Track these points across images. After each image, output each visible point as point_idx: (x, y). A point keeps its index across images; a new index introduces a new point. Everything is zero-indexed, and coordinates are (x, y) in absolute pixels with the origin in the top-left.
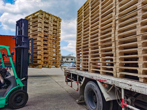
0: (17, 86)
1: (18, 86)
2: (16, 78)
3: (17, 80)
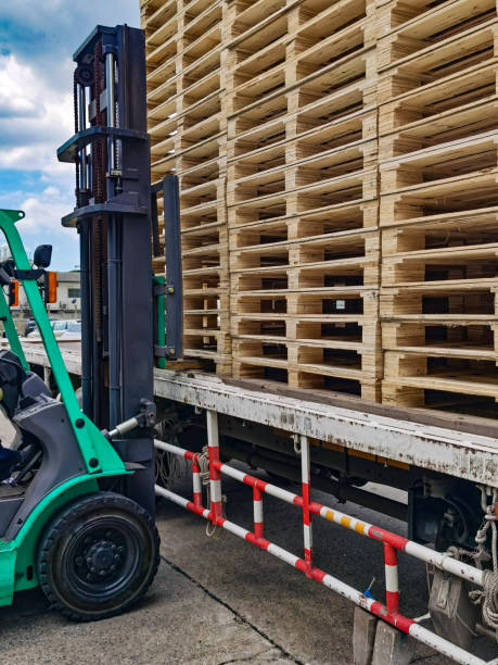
0: (87, 472)
1: (91, 470)
2: (73, 421)
3: (84, 430)
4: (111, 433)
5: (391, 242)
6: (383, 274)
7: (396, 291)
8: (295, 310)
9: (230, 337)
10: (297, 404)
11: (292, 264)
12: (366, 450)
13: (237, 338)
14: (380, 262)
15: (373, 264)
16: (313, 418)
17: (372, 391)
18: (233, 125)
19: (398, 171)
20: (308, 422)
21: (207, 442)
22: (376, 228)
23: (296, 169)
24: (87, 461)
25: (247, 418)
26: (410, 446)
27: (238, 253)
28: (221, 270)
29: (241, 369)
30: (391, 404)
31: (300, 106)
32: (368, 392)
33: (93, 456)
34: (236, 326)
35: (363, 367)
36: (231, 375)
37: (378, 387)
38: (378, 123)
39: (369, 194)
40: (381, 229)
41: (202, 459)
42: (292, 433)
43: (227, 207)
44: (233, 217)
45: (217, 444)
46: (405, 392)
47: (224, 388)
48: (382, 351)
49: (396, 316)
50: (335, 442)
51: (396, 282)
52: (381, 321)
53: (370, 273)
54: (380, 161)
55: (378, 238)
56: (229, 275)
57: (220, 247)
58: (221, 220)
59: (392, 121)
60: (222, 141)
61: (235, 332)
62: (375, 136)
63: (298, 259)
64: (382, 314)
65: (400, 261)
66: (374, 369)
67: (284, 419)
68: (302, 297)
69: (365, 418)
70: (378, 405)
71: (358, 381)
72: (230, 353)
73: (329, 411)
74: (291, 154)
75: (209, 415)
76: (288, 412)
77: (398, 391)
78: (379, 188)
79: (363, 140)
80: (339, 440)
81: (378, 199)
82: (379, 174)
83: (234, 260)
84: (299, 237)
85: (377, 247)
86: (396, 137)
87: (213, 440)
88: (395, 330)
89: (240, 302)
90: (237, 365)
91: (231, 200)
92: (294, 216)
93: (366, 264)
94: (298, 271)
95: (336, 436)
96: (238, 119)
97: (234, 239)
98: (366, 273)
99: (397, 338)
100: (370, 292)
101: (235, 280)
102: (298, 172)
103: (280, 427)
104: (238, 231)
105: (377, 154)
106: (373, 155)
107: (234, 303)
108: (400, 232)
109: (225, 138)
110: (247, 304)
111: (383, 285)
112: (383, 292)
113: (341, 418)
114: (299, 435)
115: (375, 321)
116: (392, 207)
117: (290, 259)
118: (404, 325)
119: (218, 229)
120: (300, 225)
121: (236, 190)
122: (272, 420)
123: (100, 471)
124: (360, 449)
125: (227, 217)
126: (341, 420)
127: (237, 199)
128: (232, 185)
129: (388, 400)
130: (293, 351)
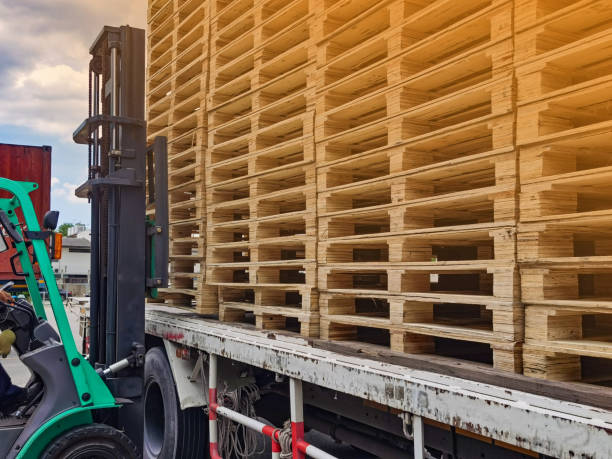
0: (80, 406)
1: (84, 403)
2: (70, 360)
4: (105, 372)
5: (532, 164)
6: (522, 206)
7: (542, 227)
8: (400, 257)
9: (316, 292)
10: (408, 374)
11: (395, 202)
12: (513, 442)
13: (326, 293)
14: (518, 191)
15: (507, 194)
16: (431, 394)
17: (510, 359)
18: (323, 51)
19: (544, 72)
20: (423, 397)
21: (288, 416)
22: (512, 148)
23: (401, 90)
24: (80, 395)
25: (340, 389)
26: (588, 441)
27: (328, 195)
28: (307, 215)
29: (330, 330)
30: (538, 376)
31: (405, 17)
32: (503, 360)
33: (86, 391)
34: (325, 279)
35: (496, 327)
36: (318, 337)
37: (518, 353)
38: (513, 17)
39: (500, 107)
40: (518, 149)
41: (283, 436)
42: (401, 411)
43: (315, 143)
44: (322, 154)
45: (301, 420)
46: (558, 361)
47: (311, 352)
48: (521, 307)
49: (543, 260)
50: (465, 427)
51: (543, 214)
52: (520, 267)
53: (503, 205)
54: (515, 65)
55: (514, 162)
56: (317, 219)
57: (307, 189)
58: (307, 159)
59: (534, 11)
60: (310, 70)
61: (323, 285)
62: (509, 34)
63: (403, 195)
64: (522, 257)
65: (548, 187)
66: (511, 329)
67: (389, 392)
68: (408, 240)
69: (508, 396)
70: (519, 377)
71: (488, 345)
72: (317, 310)
73: (453, 384)
74: (394, 73)
75: (292, 384)
76: (395, 384)
77: (548, 358)
78: (515, 98)
79: (492, 42)
80: (469, 425)
81: (513, 112)
82: (515, 80)
83: (322, 203)
84: (404, 169)
85: (514, 172)
86: (541, 30)
87: (296, 414)
88: (540, 278)
89: (329, 250)
90: (325, 324)
91: (320, 135)
92: (399, 145)
93: (496, 194)
94: (403, 210)
95: (465, 419)
96: (328, 44)
97: (323, 179)
98: (496, 207)
99: (545, 289)
100: (503, 231)
101: (324, 225)
102: (402, 94)
103: (384, 402)
104: (328, 169)
105: (513, 56)
106: (505, 59)
107: (322, 252)
108: (548, 149)
109: (314, 67)
110: (337, 253)
111: (522, 219)
112: (522, 228)
113: (473, 394)
114: (411, 415)
115: (512, 267)
116: (535, 119)
117: (392, 196)
118: (554, 271)
119: (304, 168)
120: (406, 155)
121: (326, 123)
122: (374, 393)
123: (92, 404)
124: (503, 439)
125: (315, 154)
126: (471, 398)
127: (328, 134)
128: (322, 118)
129: (533, 371)
130: (397, 307)
